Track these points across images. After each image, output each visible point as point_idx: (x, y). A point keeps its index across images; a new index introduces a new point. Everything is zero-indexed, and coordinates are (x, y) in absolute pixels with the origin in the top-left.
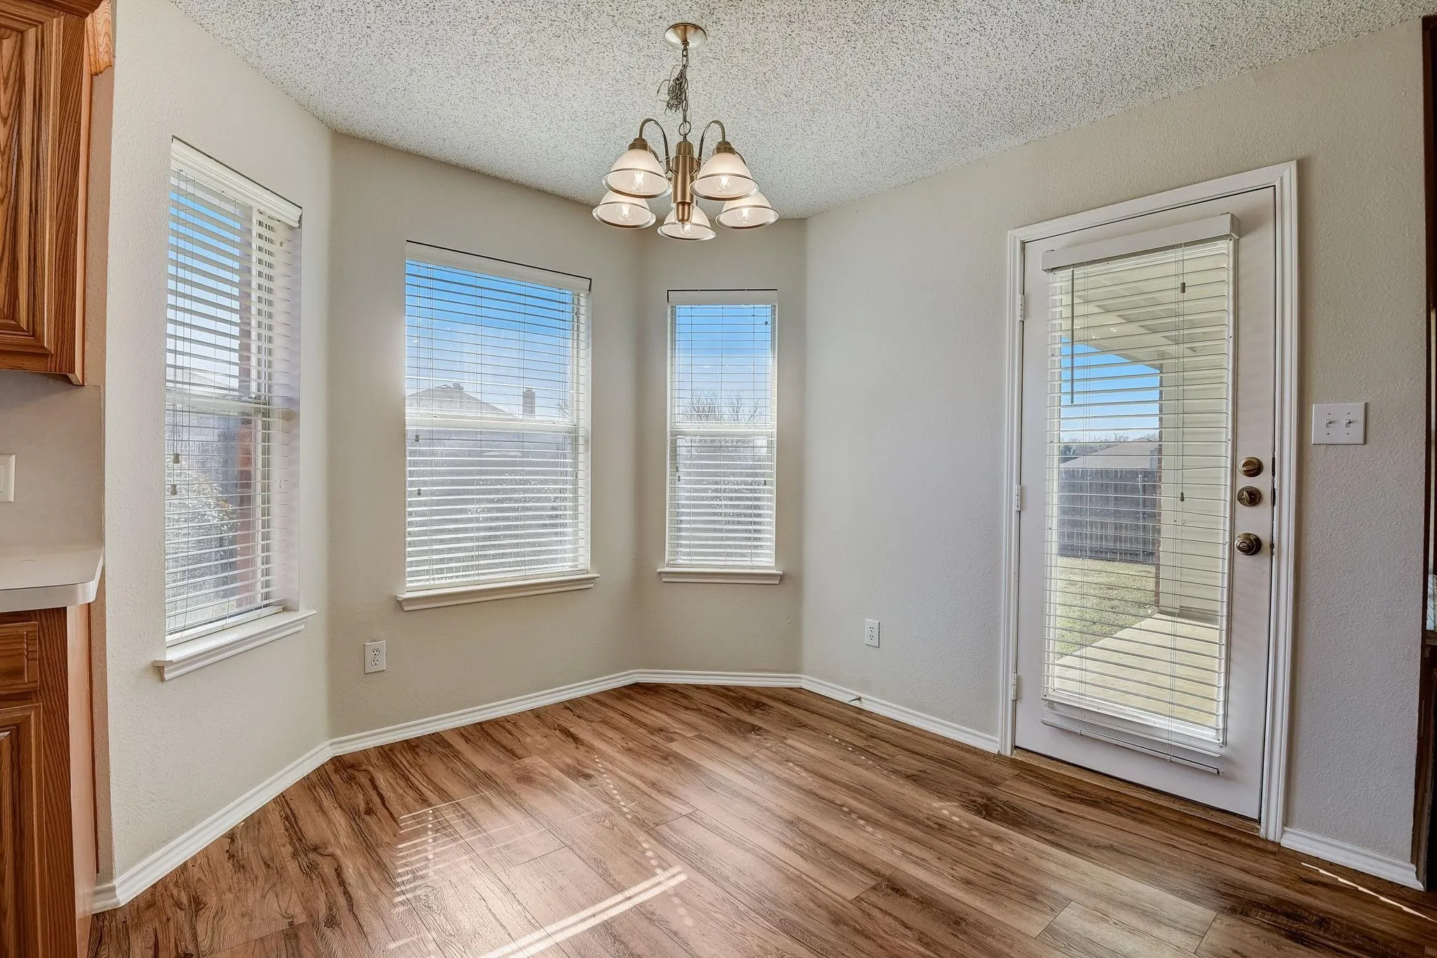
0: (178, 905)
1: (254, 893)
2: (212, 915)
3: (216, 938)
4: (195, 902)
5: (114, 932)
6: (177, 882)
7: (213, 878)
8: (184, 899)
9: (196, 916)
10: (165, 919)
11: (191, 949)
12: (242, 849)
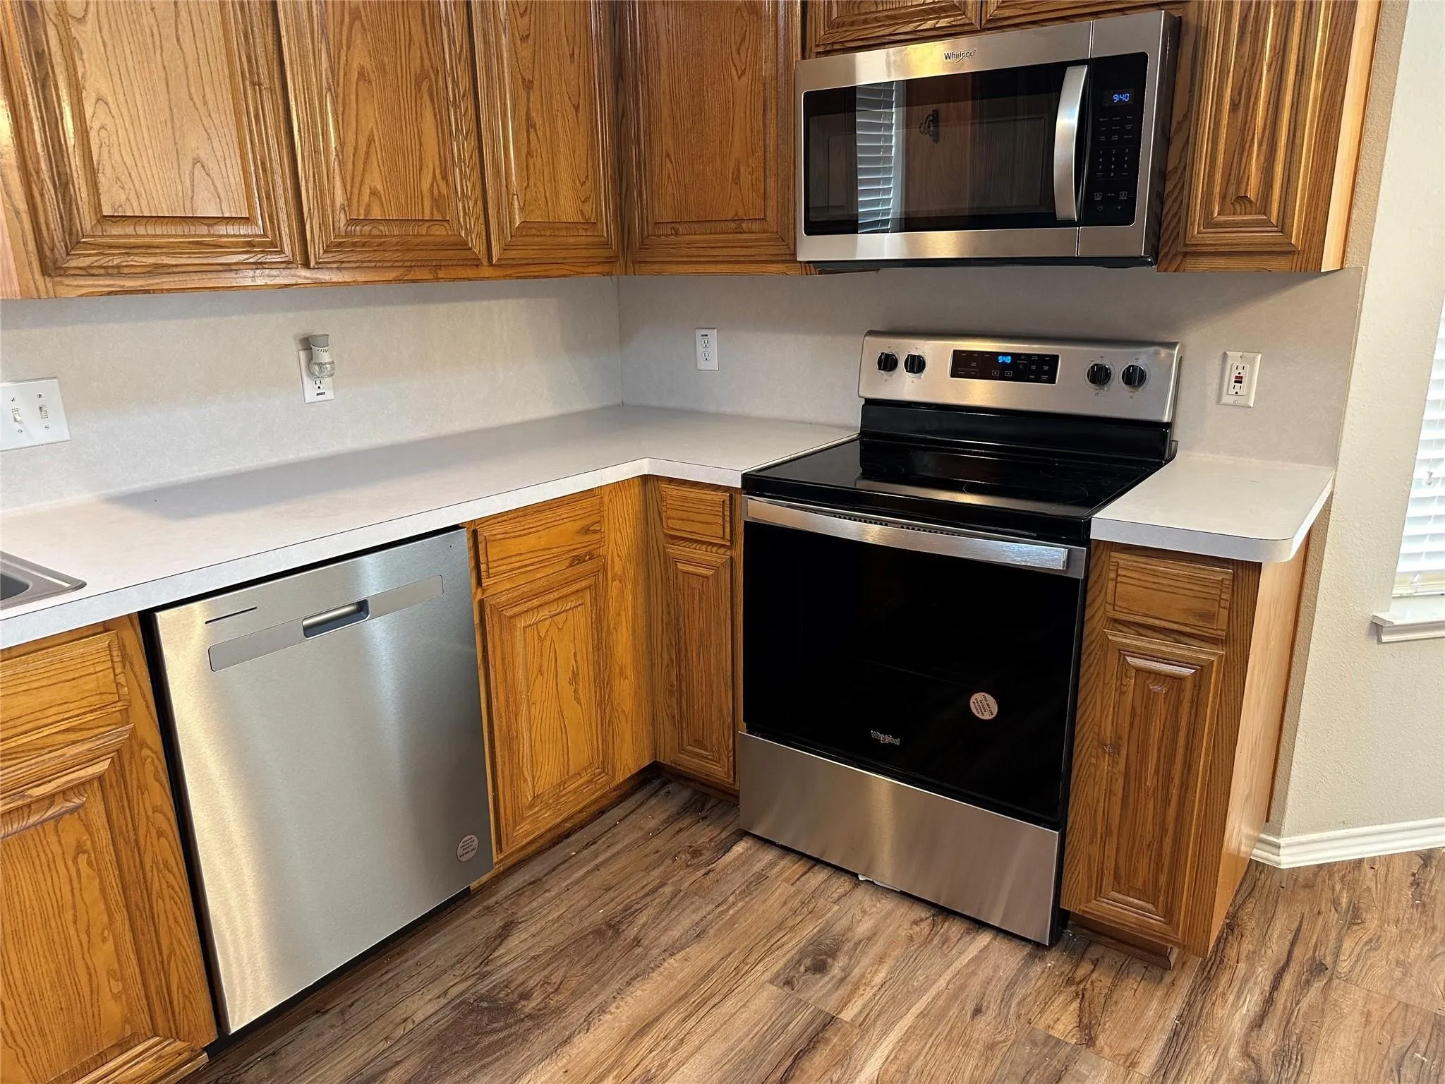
0: (1335, 903)
1: (1422, 946)
2: (1365, 938)
3: (1358, 969)
4: (1353, 912)
5: (1265, 891)
6: (1344, 876)
7: (1384, 898)
8: (1344, 901)
9: (1348, 928)
10: (1316, 911)
11: (1328, 961)
12: (1432, 882)
